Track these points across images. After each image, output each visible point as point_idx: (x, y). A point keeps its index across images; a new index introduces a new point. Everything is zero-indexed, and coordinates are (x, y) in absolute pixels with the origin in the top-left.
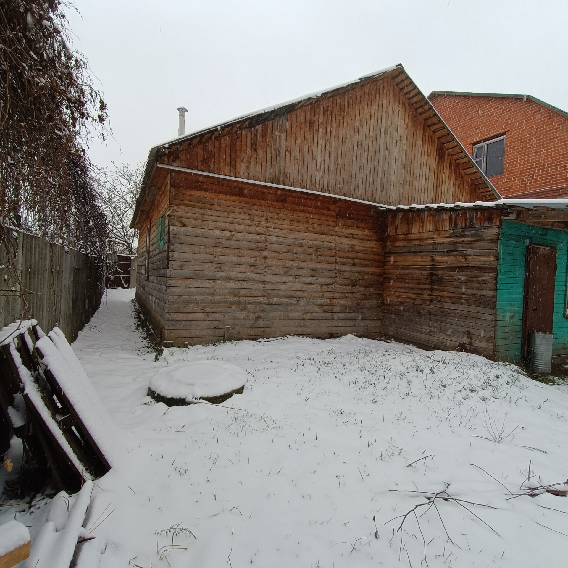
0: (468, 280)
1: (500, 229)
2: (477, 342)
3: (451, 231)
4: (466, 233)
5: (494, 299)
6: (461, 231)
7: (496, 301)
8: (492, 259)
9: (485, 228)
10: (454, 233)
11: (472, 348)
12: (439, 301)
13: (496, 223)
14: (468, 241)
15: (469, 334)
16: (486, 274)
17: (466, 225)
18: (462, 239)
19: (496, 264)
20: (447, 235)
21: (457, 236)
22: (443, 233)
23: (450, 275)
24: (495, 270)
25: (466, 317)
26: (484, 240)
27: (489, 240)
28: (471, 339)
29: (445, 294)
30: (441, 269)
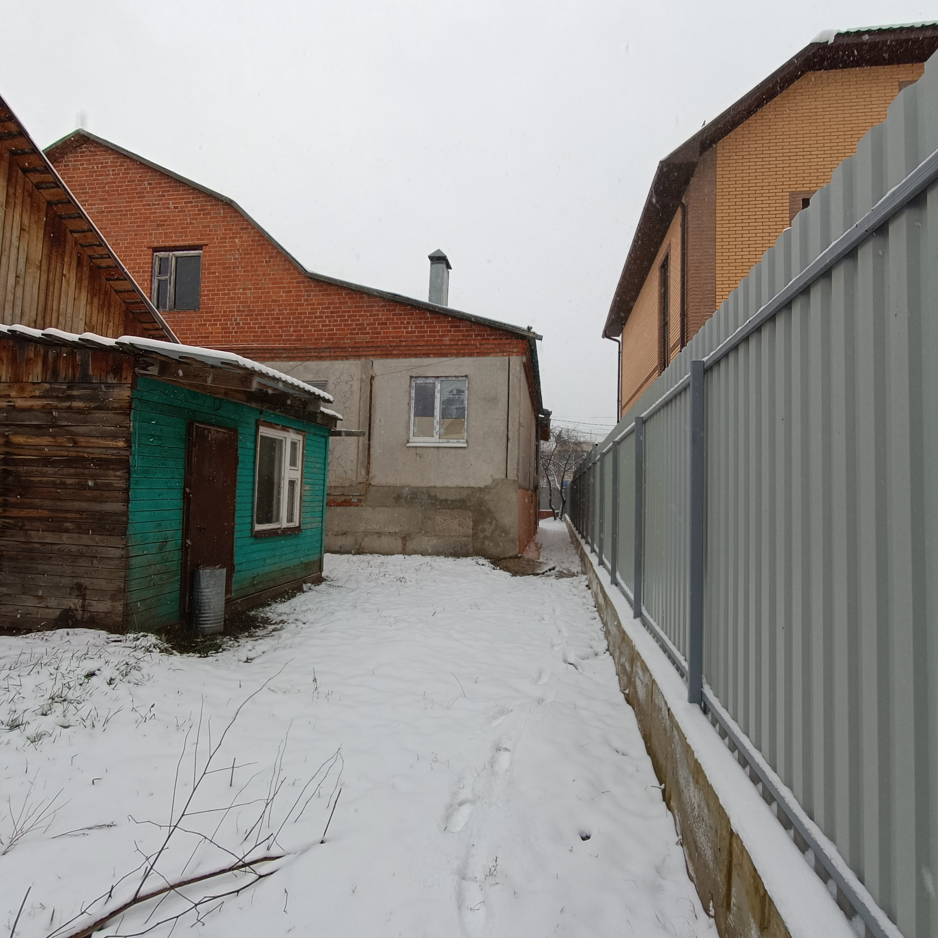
0: (79, 484)
1: (134, 391)
2: (94, 603)
3: (47, 386)
4: (75, 393)
5: (125, 519)
6: (65, 387)
7: (127, 523)
8: (121, 444)
9: (109, 386)
10: (51, 389)
11: (87, 615)
12: (21, 529)
13: (126, 378)
14: (79, 408)
15: (80, 590)
16: (111, 472)
17: (74, 375)
18: (68, 404)
19: (127, 453)
20: (37, 393)
21: (57, 397)
22: (29, 388)
23: (44, 475)
24: (124, 464)
25: (75, 557)
26: (106, 409)
27: (115, 409)
28: (84, 600)
29: (33, 513)
30: (25, 462)
